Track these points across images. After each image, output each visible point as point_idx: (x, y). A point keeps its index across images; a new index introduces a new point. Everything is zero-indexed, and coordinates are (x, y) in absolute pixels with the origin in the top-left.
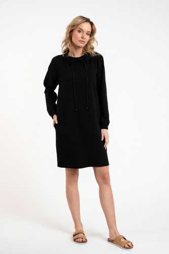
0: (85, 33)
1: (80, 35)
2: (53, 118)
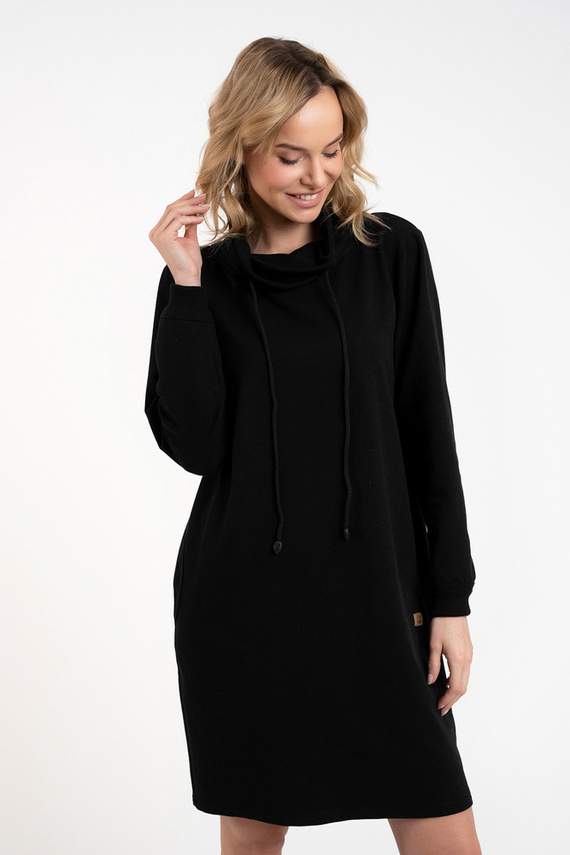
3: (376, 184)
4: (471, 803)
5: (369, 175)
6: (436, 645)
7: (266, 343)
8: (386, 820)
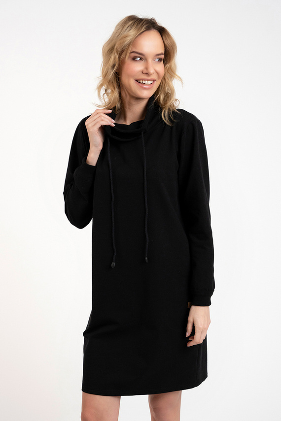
0: (150, 60)
1: (137, 67)
5: (180, 78)
6: (190, 319)
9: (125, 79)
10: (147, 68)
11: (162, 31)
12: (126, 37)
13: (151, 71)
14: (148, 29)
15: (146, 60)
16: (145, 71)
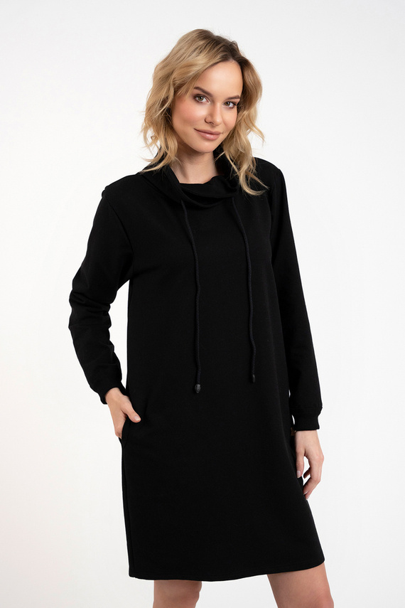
0: (219, 105)
1: (200, 111)
2: (104, 401)
3: (263, 139)
4: (324, 560)
5: (260, 132)
6: (300, 449)
7: (194, 246)
8: (266, 575)
9: (177, 122)
10: (212, 114)
11: (244, 64)
12: (191, 65)
13: (218, 119)
14: (224, 59)
15: (213, 102)
16: (209, 119)
